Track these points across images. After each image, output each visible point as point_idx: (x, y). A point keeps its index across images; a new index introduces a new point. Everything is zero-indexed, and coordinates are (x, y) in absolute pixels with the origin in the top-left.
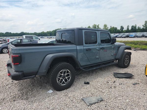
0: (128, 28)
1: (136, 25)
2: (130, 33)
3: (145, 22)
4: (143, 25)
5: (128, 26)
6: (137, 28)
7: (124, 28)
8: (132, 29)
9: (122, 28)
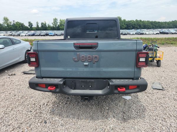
0: (38, 25)
1: (45, 22)
2: (41, 31)
3: (53, 20)
4: (52, 23)
5: (37, 23)
6: (47, 26)
7: (33, 24)
8: (42, 26)
9: (30, 24)
